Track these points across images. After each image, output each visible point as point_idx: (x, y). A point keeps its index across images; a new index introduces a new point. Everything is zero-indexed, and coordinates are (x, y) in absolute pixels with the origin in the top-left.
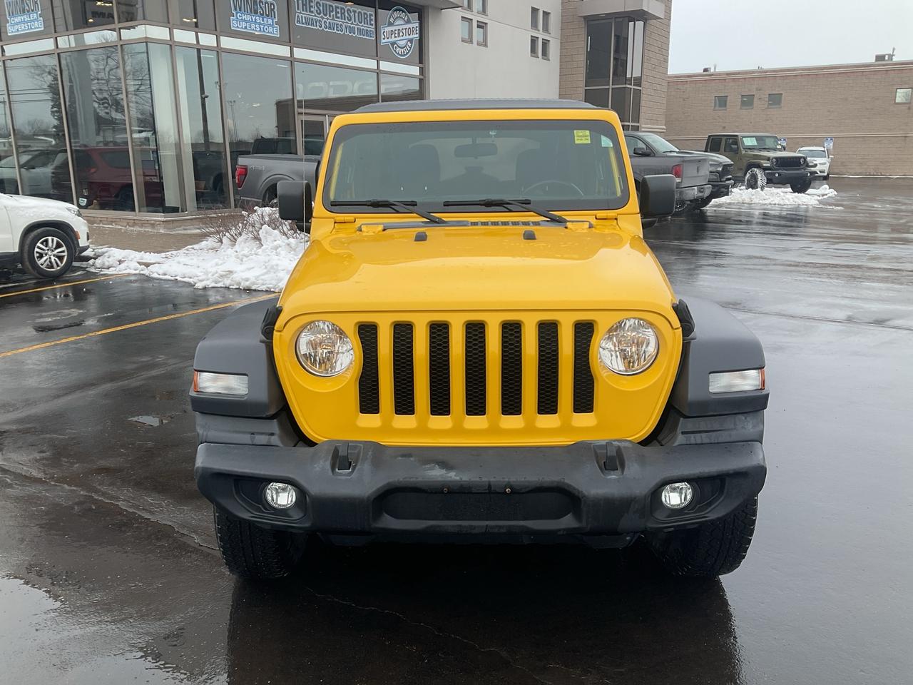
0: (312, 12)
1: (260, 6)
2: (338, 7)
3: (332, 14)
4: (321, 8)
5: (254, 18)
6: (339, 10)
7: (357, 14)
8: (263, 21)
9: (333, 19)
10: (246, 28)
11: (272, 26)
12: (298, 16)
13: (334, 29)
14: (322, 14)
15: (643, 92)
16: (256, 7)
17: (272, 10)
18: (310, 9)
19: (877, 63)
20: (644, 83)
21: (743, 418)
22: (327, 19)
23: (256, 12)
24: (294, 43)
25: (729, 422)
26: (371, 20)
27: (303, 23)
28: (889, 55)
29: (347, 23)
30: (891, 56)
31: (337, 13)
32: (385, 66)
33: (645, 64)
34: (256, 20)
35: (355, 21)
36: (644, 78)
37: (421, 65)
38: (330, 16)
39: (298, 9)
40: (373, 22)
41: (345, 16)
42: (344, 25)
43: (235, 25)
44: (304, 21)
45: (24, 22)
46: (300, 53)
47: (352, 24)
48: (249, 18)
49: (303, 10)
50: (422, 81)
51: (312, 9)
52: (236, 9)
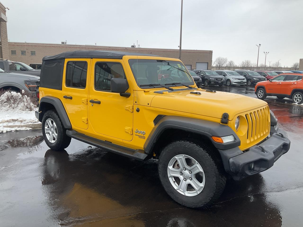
15: (3, 47)
19: (62, 44)
20: (2, 44)
28: (65, 42)
30: (66, 43)
33: (2, 37)
36: (2, 43)
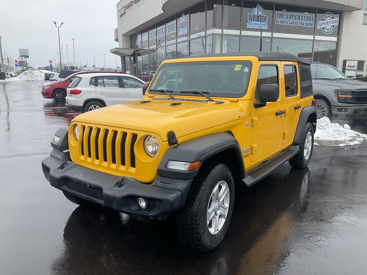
0: (284, 18)
1: (260, 18)
2: (297, 15)
3: (293, 18)
4: (288, 16)
5: (257, 23)
6: (297, 16)
7: (306, 17)
8: (261, 23)
9: (294, 20)
10: (253, 27)
11: (265, 25)
12: (277, 20)
13: (293, 24)
14: (288, 19)
16: (258, 18)
17: (265, 19)
18: (283, 17)
21: (180, 181)
22: (291, 20)
23: (258, 20)
24: (274, 31)
25: (173, 181)
26: (313, 19)
27: (279, 23)
29: (300, 21)
31: (296, 17)
32: (317, 38)
34: (258, 23)
35: (304, 20)
37: (338, 37)
38: (292, 19)
39: (277, 17)
40: (314, 20)
41: (299, 18)
42: (298, 22)
43: (248, 26)
44: (279, 22)
45: (182, 31)
46: (276, 35)
47: (303, 21)
48: (255, 23)
49: (280, 18)
50: (338, 44)
51: (284, 17)
52: (249, 20)
